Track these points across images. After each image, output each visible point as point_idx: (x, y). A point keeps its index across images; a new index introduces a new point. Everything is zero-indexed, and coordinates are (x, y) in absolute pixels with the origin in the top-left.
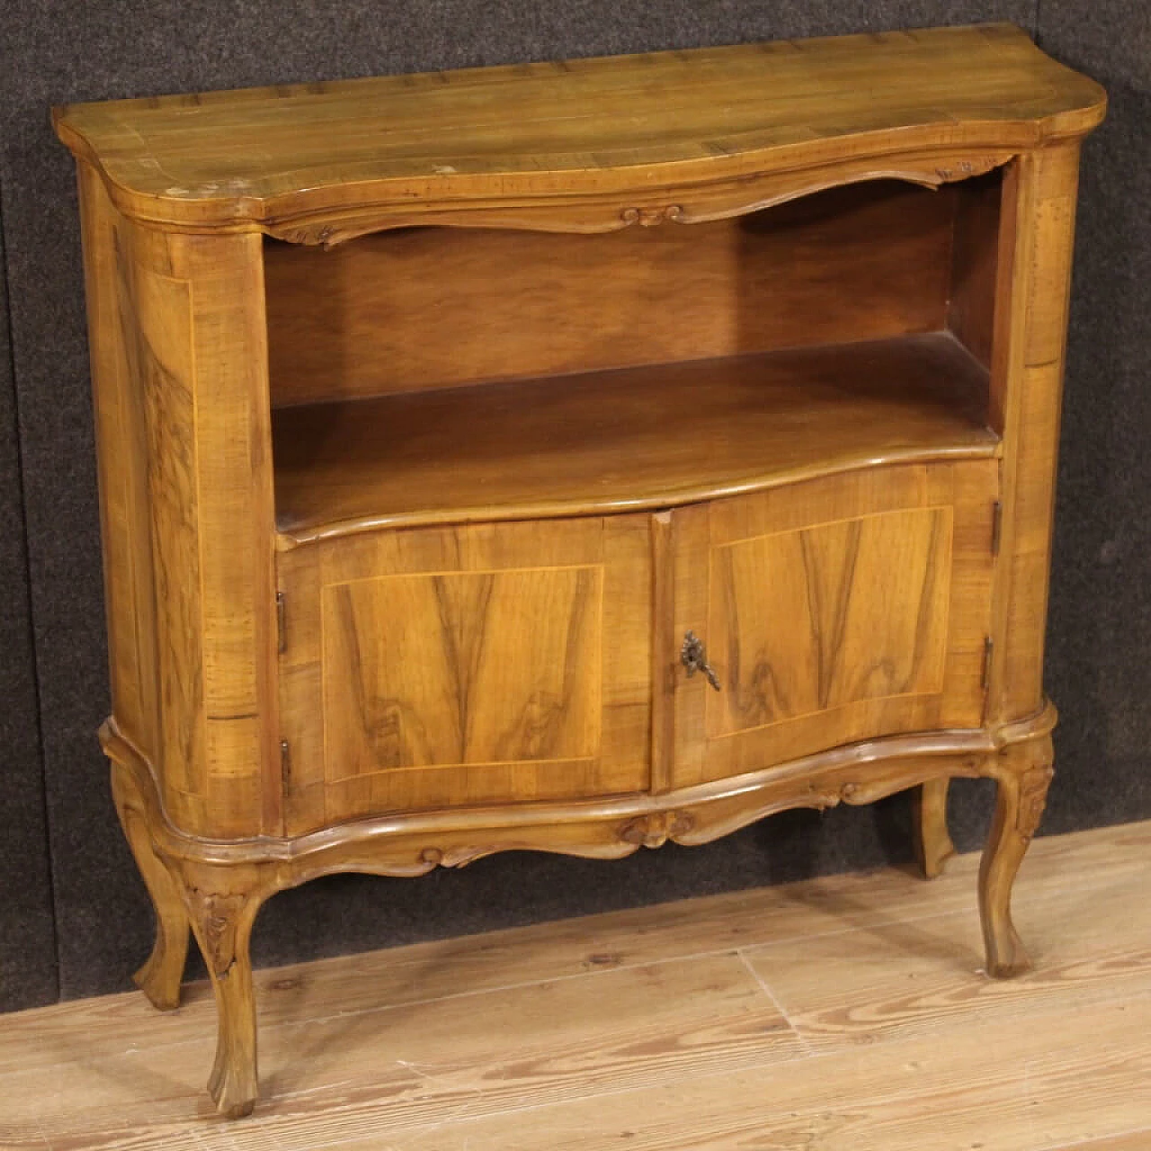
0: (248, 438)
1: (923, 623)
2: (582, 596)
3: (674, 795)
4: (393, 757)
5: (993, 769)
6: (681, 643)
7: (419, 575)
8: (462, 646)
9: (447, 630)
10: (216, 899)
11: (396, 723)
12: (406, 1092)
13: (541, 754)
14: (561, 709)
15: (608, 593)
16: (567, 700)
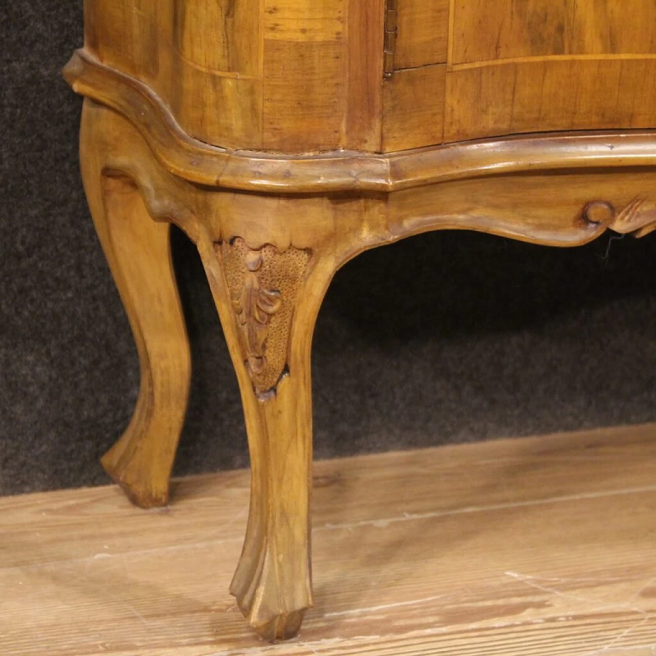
4: (554, 34)
12: (530, 611)
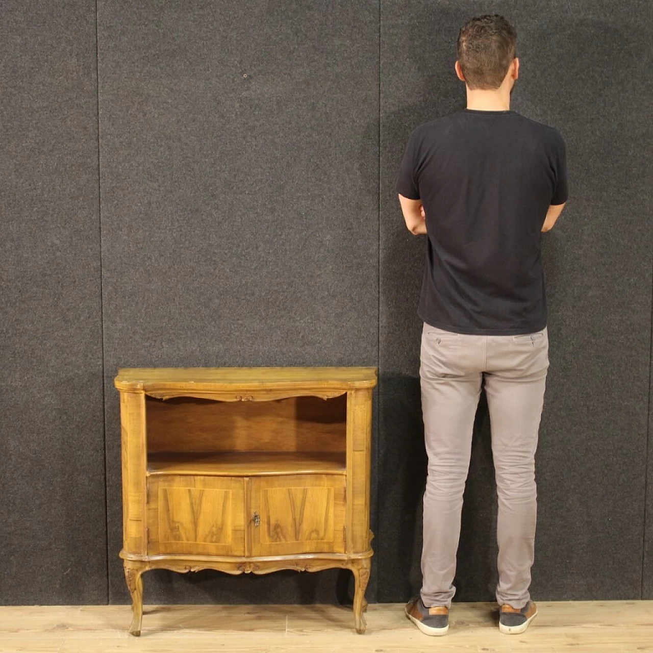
0: (141, 446)
1: (326, 520)
2: (226, 498)
3: (252, 558)
4: (178, 538)
5: (350, 567)
6: (253, 515)
7: (185, 488)
8: (195, 508)
9: (192, 504)
10: (130, 570)
11: (178, 529)
13: (216, 542)
14: (221, 529)
15: (233, 498)
16: (222, 527)
